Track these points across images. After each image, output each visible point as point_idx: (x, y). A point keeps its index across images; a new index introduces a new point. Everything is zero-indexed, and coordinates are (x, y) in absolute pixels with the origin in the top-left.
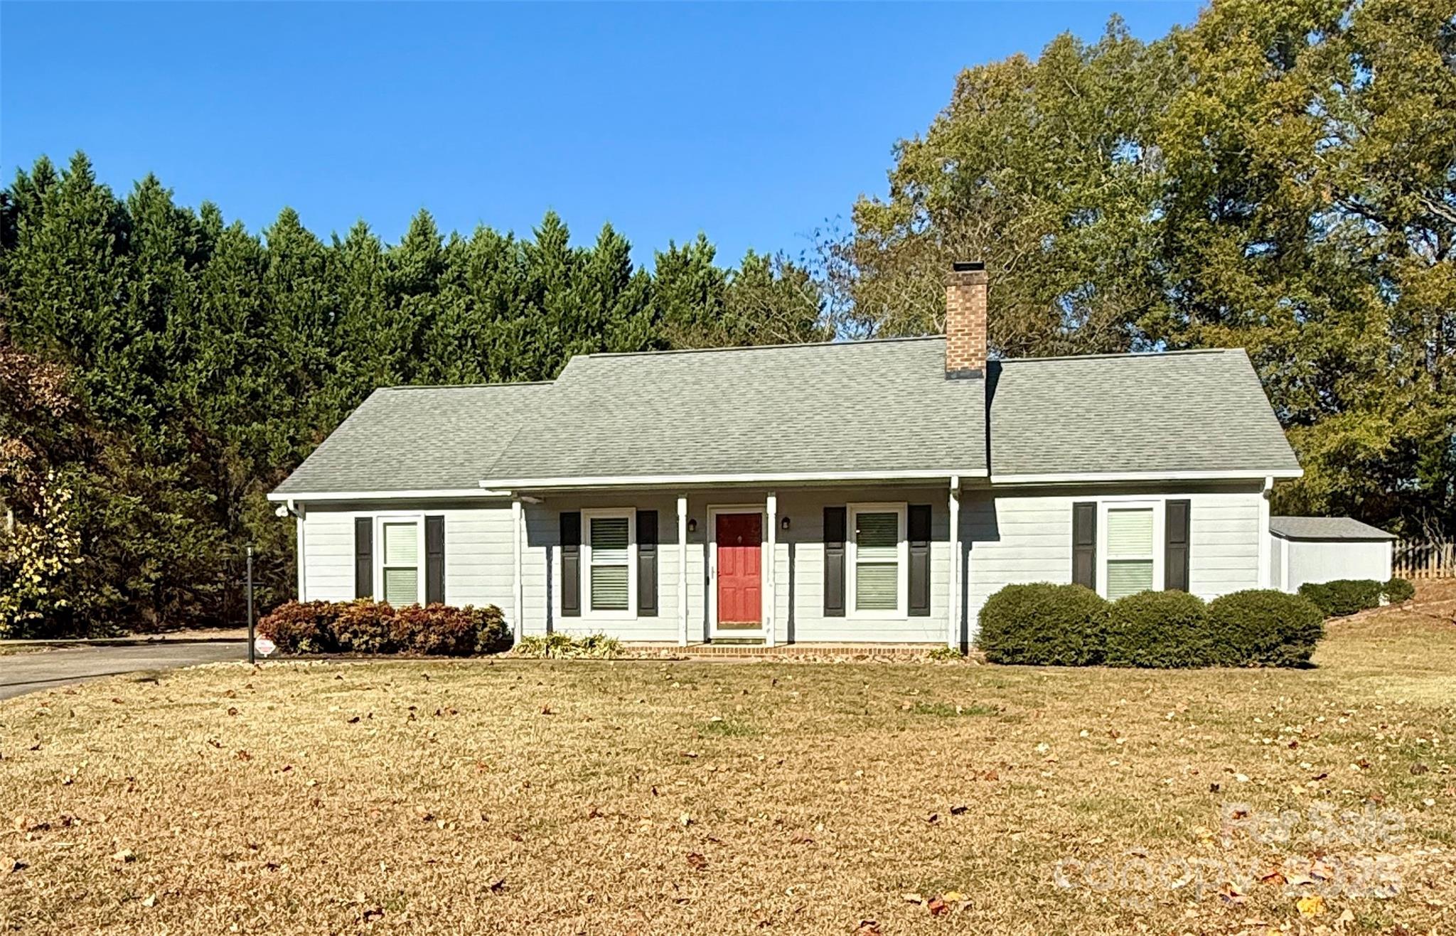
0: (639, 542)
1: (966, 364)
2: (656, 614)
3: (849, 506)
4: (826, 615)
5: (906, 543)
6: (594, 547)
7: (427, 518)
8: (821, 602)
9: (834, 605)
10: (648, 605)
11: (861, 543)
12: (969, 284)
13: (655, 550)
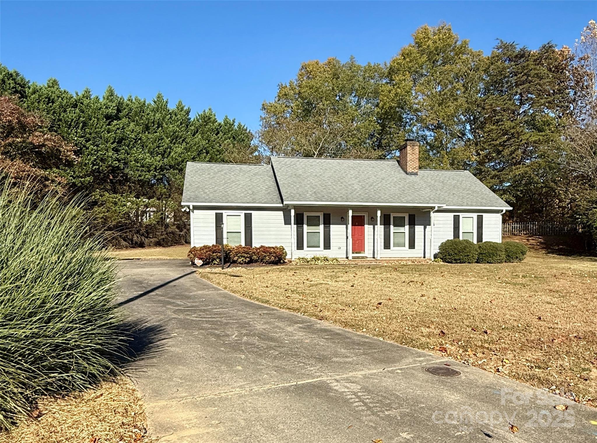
0: (324, 224)
1: (413, 171)
2: (330, 249)
3: (391, 214)
4: (384, 248)
5: (408, 226)
6: (308, 226)
7: (245, 214)
8: (383, 244)
9: (387, 246)
10: (327, 246)
11: (395, 226)
12: (414, 146)
13: (330, 227)
